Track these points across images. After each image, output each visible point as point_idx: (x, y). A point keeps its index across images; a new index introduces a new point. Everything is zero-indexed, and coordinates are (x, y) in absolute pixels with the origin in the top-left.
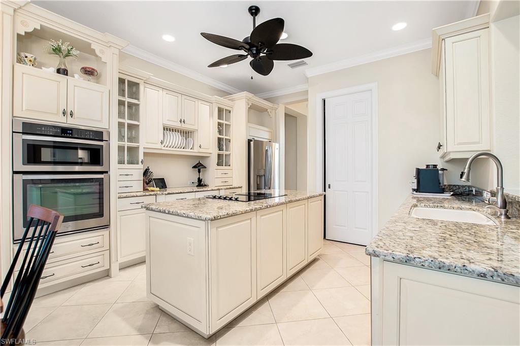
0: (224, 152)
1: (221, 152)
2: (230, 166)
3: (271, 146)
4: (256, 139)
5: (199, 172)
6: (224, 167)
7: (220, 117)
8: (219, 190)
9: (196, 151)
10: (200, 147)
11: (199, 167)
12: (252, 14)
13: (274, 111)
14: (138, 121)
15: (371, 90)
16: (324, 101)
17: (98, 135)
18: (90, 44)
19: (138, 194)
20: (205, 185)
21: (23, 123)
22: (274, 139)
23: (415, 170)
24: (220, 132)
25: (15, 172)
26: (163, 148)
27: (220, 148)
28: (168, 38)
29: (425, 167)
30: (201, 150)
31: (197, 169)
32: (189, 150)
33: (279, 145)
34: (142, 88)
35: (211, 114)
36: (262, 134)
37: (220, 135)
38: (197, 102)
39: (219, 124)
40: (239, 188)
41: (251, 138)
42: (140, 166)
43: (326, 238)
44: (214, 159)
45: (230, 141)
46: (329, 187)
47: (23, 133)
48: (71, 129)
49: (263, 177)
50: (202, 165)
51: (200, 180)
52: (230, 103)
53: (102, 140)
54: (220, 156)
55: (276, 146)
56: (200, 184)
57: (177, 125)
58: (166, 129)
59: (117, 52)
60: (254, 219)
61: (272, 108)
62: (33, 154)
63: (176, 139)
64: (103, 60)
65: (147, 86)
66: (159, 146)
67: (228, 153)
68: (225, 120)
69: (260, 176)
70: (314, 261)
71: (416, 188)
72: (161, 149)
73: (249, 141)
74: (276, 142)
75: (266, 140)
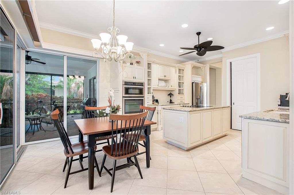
0: (181, 88)
1: (180, 88)
2: (183, 94)
3: (202, 85)
4: (196, 82)
5: (171, 97)
6: (181, 95)
7: (179, 73)
8: (180, 104)
9: (170, 88)
10: (172, 86)
11: (170, 95)
12: (198, 35)
13: (204, 68)
14: (151, 78)
15: (256, 57)
16: (231, 63)
17: (142, 84)
18: (139, 53)
19: (151, 105)
20: (173, 103)
21: (125, 82)
22: (204, 81)
23: (280, 96)
24: (179, 79)
25: (123, 97)
26: (159, 87)
27: (180, 87)
28: (162, 45)
29: (285, 94)
30: (172, 88)
31: (170, 96)
32: (167, 88)
33: (207, 84)
34: (152, 65)
35: (176, 72)
36: (198, 79)
37: (179, 81)
38: (164, 66)
39: (179, 76)
40: (188, 104)
41: (193, 81)
42: (152, 95)
43: (232, 128)
44: (177, 91)
45: (183, 83)
46: (234, 104)
47: (125, 85)
48: (135, 83)
49: (199, 99)
50: (172, 94)
51: (171, 100)
52: (183, 66)
53: (143, 86)
54: (179, 90)
55: (205, 84)
56: (171, 102)
57: (163, 78)
58: (159, 80)
59: (147, 54)
60: (201, 113)
61: (203, 67)
62: (127, 91)
63: (163, 84)
64: (143, 58)
65: (154, 64)
66: (157, 87)
67: (182, 88)
68: (182, 74)
69: (198, 99)
70: (225, 136)
71: (280, 104)
72: (158, 88)
73: (193, 83)
74: (205, 83)
75: (200, 82)
